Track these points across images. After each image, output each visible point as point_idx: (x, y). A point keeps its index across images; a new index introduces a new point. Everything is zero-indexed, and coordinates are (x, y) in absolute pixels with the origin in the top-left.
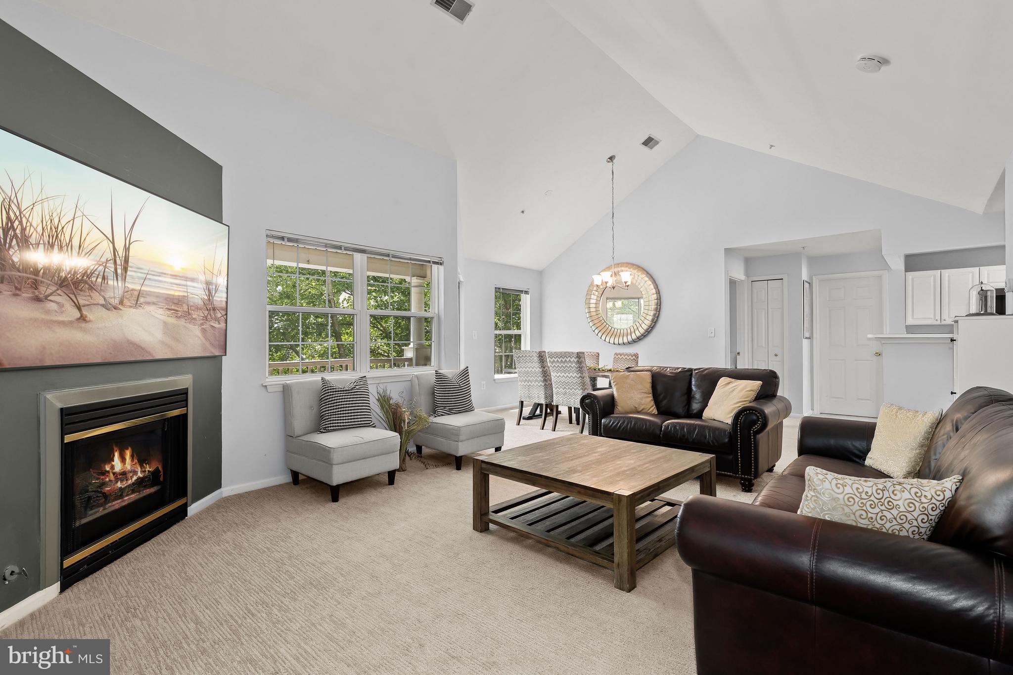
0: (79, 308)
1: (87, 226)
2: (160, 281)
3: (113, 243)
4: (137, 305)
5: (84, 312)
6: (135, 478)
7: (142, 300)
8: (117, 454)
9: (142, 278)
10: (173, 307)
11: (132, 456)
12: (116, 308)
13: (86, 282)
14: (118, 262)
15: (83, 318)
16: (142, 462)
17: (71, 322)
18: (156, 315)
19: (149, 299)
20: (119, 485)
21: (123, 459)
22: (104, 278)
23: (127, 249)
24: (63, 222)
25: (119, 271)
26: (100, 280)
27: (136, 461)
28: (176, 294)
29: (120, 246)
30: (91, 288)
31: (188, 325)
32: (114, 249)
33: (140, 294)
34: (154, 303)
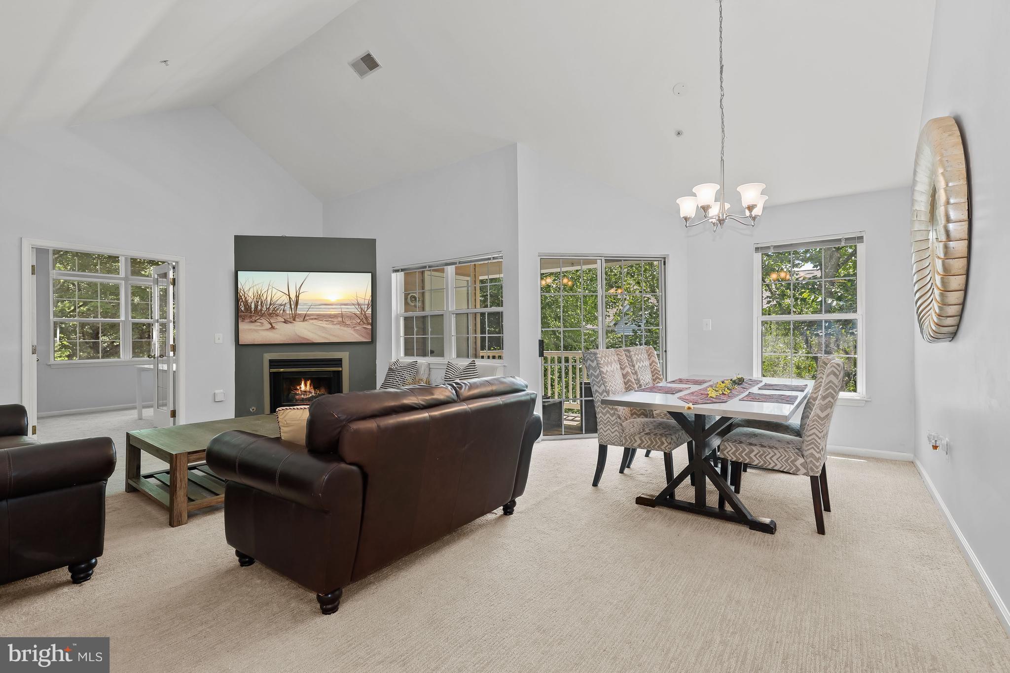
0: (271, 324)
1: (274, 291)
2: (321, 308)
3: (289, 295)
4: (304, 320)
5: (273, 325)
6: (311, 395)
7: (307, 318)
8: (303, 382)
9: (307, 308)
10: (330, 320)
11: (310, 385)
12: (291, 323)
13: (274, 313)
14: (292, 303)
15: (273, 328)
16: (315, 388)
17: (267, 330)
18: (317, 324)
19: (312, 317)
20: (303, 396)
21: (306, 385)
22: (284, 311)
23: (297, 297)
24: (263, 292)
25: (293, 307)
26: (281, 312)
27: (312, 387)
28: (333, 313)
29: (293, 296)
30: (277, 315)
31: (342, 328)
32: (290, 298)
33: (306, 315)
34: (315, 319)
